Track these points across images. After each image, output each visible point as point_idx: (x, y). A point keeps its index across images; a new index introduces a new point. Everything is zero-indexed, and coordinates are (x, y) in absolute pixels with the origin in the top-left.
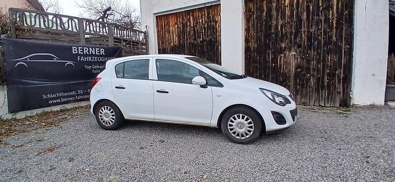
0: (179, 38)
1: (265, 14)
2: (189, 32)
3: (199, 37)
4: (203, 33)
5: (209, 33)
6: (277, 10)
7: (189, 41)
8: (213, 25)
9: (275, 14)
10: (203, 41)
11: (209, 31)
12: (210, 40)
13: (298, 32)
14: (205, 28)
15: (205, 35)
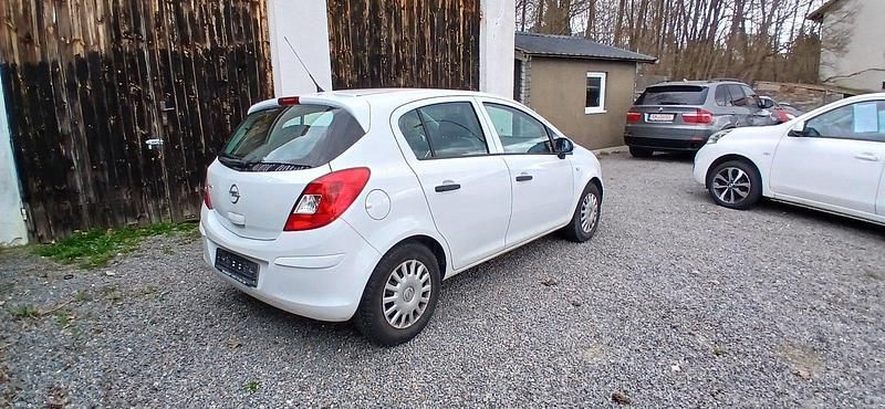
0: (114, 27)
1: (367, 12)
2: (159, 16)
3: (199, 37)
4: (211, 26)
5: (234, 31)
6: (388, 11)
7: (158, 45)
8: (245, 10)
9: (384, 17)
10: (215, 51)
11: (233, 24)
12: (240, 51)
13: (421, 60)
14: (217, 13)
15: (220, 35)
